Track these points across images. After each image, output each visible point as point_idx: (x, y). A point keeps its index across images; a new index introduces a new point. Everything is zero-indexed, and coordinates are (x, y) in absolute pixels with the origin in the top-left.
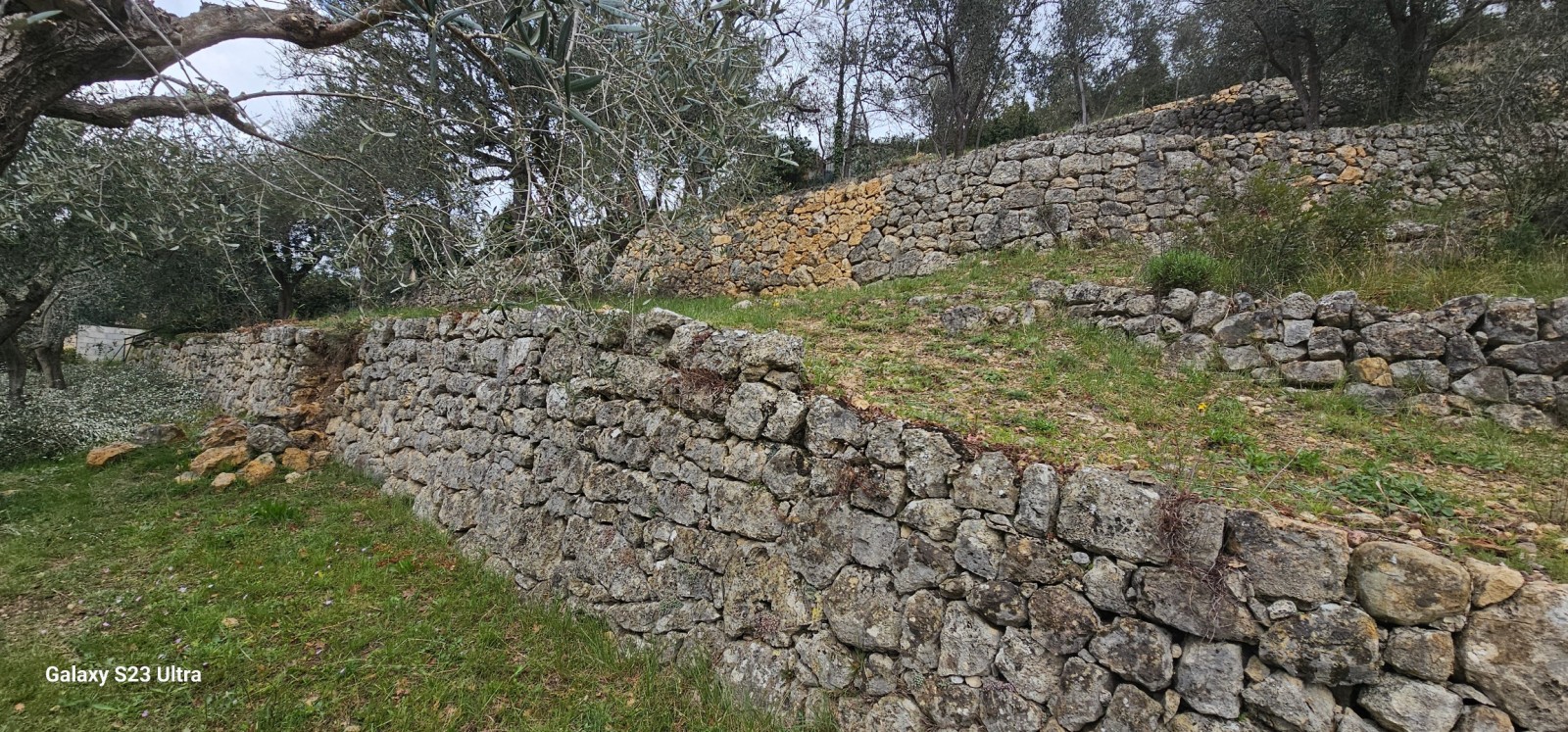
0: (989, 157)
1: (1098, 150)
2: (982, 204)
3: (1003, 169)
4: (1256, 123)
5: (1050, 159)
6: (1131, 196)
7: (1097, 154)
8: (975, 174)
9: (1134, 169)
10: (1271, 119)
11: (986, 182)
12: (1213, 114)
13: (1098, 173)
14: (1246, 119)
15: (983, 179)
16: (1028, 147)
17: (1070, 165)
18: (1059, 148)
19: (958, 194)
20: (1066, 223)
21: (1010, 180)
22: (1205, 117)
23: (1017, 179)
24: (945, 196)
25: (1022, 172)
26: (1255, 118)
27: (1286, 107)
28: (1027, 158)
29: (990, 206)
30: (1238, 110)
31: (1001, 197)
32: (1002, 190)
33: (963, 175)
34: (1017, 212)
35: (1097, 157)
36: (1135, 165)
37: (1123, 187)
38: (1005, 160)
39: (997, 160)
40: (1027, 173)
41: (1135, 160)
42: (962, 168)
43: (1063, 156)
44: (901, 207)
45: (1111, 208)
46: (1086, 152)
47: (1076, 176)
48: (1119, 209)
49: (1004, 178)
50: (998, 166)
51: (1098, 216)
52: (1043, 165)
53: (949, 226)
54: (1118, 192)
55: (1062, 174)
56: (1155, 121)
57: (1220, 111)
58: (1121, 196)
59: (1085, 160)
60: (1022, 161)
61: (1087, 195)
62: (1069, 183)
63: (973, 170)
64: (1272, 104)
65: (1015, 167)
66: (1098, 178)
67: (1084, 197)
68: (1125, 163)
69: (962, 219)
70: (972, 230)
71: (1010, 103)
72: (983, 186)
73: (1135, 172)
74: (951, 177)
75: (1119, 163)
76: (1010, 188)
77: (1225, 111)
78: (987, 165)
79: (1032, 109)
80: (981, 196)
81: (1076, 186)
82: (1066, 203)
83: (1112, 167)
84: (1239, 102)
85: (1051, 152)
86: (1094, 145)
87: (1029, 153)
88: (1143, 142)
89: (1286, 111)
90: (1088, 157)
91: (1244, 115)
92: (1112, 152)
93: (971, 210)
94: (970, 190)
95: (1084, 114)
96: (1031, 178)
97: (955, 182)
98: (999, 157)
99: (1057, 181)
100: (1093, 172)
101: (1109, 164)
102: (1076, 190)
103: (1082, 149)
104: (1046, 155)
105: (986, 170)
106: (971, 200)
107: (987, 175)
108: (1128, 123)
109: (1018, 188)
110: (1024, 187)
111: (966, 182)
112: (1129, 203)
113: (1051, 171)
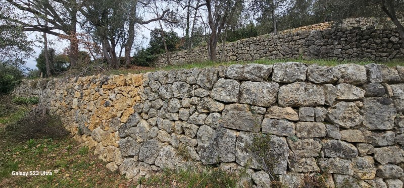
0: (211, 74)
1: (321, 80)
2: (204, 116)
3: (223, 87)
4: (363, 39)
5: (269, 85)
6: (358, 135)
7: (321, 84)
8: (200, 87)
9: (361, 104)
10: (370, 38)
11: (209, 96)
12: (340, 34)
13: (320, 106)
14: (358, 37)
15: (206, 93)
16: (247, 69)
17: (290, 95)
18: (279, 74)
19: (186, 102)
20: (284, 164)
21: (229, 99)
22: (336, 35)
23: (235, 100)
24: (177, 101)
25: (240, 93)
26: (362, 37)
27: (378, 32)
28: (246, 80)
29: (210, 121)
30: (354, 33)
31: (220, 112)
32: (221, 106)
33: (191, 85)
34: (234, 134)
35: (321, 88)
36: (361, 100)
37: (349, 124)
38: (226, 78)
39: (219, 77)
40: (245, 96)
41: (360, 93)
42: (190, 79)
43: (282, 83)
44: (150, 101)
45: (336, 148)
46: (307, 80)
47: (296, 107)
48: (345, 151)
49: (223, 95)
50: (218, 83)
51: (320, 157)
52: (262, 91)
53: (179, 128)
54: (342, 128)
55: (280, 102)
56: (311, 35)
57: (344, 32)
58: (345, 134)
59: (306, 90)
60: (241, 81)
61: (309, 132)
62: (287, 114)
63: (199, 83)
64: (372, 30)
65: (233, 87)
66: (321, 112)
67: (305, 134)
68: (352, 97)
69: (189, 126)
70: (196, 137)
71: (249, 23)
72: (206, 99)
73: (360, 108)
74: (182, 85)
75: (343, 97)
76: (228, 107)
77: (347, 32)
78: (209, 81)
79: (255, 26)
80: (203, 108)
81: (296, 118)
82: (285, 137)
83: (337, 100)
84: (354, 28)
85: (269, 77)
86: (316, 74)
87: (248, 76)
88: (368, 73)
89: (379, 35)
90: (309, 86)
91: (357, 35)
92: (335, 83)
93: (195, 120)
94: (195, 99)
95: (275, 29)
96: (248, 101)
97: (185, 91)
98: (221, 74)
99: (276, 109)
100: (315, 105)
101: (334, 98)
102: (295, 122)
103: (303, 77)
104: (264, 80)
105: (208, 85)
106: (196, 110)
107: (210, 90)
108: (297, 35)
109: (236, 108)
110: (241, 110)
111: (193, 92)
112: (355, 144)
113: (270, 98)
